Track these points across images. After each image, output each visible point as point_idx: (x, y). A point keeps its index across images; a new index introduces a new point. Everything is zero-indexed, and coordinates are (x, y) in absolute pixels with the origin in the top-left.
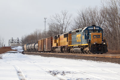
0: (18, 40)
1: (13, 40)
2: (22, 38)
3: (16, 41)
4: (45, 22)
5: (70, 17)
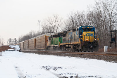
2: (19, 38)
3: (14, 40)
4: (39, 24)
5: (61, 20)
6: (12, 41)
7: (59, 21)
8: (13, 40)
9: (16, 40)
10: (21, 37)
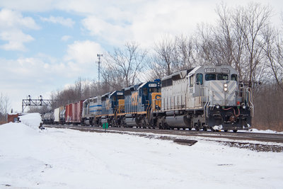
1: (30, 100)
3: (38, 102)
4: (99, 63)
5: (143, 56)
6: (32, 104)
8: (34, 101)
9: (41, 100)
10: (57, 93)
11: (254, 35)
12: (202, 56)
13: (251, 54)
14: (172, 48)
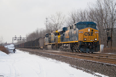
0: (21, 38)
1: (16, 38)
5: (64, 18)
7: (62, 19)
11: (113, 8)
12: (90, 17)
13: (112, 16)
14: (76, 14)
